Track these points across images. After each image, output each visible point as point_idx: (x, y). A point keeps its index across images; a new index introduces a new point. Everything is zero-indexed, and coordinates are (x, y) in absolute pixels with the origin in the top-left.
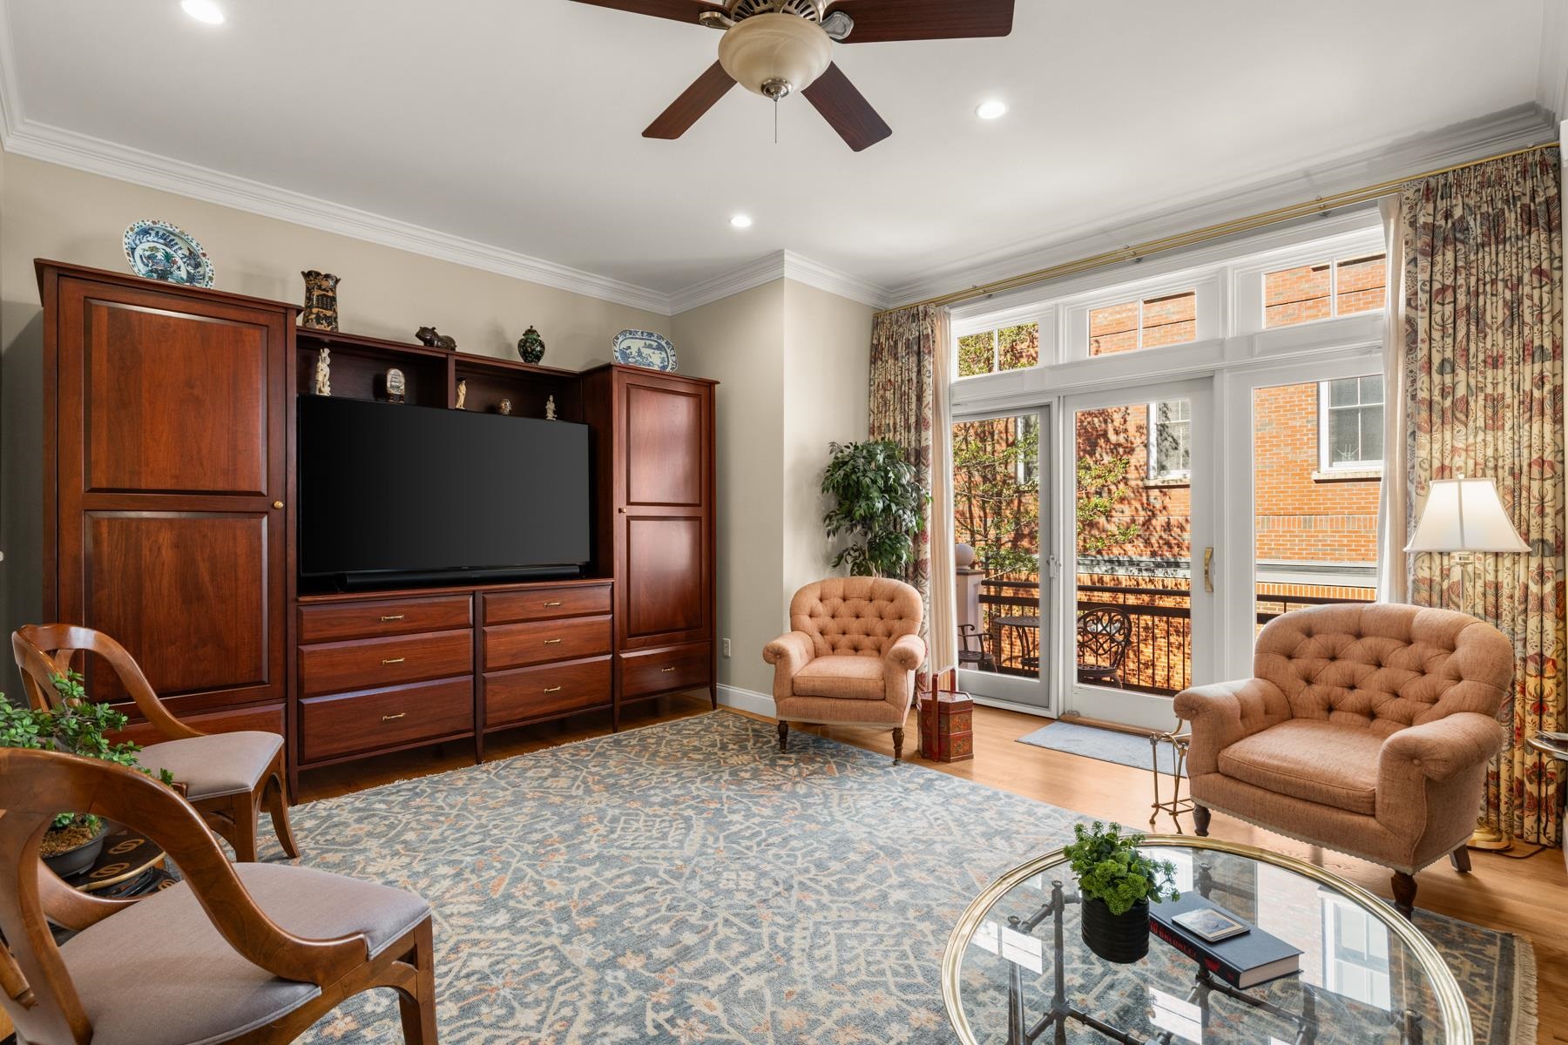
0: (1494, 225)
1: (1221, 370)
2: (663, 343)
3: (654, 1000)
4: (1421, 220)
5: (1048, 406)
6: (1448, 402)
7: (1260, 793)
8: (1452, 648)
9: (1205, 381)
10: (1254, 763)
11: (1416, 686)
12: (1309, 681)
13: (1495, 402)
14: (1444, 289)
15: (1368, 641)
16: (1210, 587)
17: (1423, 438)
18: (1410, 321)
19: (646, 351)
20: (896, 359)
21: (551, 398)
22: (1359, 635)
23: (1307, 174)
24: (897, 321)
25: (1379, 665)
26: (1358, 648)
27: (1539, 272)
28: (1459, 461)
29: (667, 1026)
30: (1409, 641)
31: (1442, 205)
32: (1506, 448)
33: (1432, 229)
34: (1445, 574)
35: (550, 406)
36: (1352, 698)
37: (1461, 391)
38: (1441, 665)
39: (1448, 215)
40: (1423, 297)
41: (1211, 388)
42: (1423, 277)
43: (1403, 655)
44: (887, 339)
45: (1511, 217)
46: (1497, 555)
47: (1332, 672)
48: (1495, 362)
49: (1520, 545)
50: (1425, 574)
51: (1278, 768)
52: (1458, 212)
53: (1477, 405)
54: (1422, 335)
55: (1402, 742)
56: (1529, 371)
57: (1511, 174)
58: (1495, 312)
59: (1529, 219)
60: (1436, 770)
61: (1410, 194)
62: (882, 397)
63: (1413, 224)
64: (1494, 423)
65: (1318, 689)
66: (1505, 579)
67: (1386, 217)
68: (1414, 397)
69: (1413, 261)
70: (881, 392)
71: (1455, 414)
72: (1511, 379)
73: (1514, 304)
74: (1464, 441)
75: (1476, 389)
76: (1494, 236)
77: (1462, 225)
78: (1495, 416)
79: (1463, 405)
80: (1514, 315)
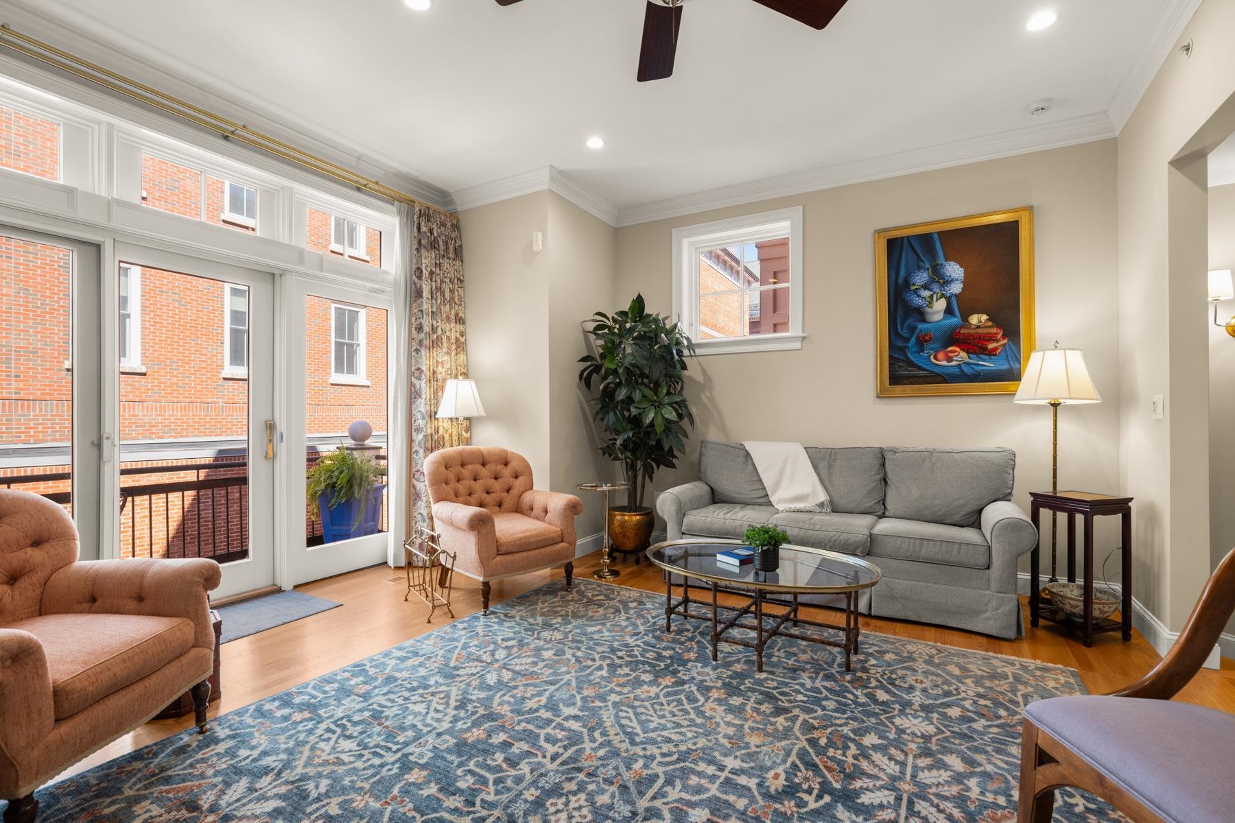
0: (446, 245)
3: (795, 809)
4: (423, 229)
6: (435, 336)
7: (525, 554)
8: (506, 464)
10: (520, 539)
13: (448, 338)
14: (432, 273)
15: (469, 468)
16: (272, 454)
17: (426, 353)
18: (415, 284)
25: (476, 479)
27: (459, 279)
28: (439, 369)
29: (815, 792)
30: (485, 465)
31: (429, 225)
32: (453, 366)
33: (426, 234)
37: (439, 332)
39: (431, 233)
40: (425, 274)
42: (425, 262)
45: (451, 248)
46: (451, 419)
48: (448, 319)
51: (532, 536)
52: (435, 233)
53: (445, 340)
54: (423, 295)
56: (460, 328)
57: (448, 224)
58: (447, 295)
59: (455, 251)
63: (419, 228)
64: (449, 353)
68: (420, 328)
69: (419, 250)
71: (436, 343)
72: (450, 330)
73: (452, 291)
74: (442, 359)
75: (443, 332)
76: (446, 254)
77: (437, 241)
78: (448, 348)
79: (439, 339)
80: (452, 299)
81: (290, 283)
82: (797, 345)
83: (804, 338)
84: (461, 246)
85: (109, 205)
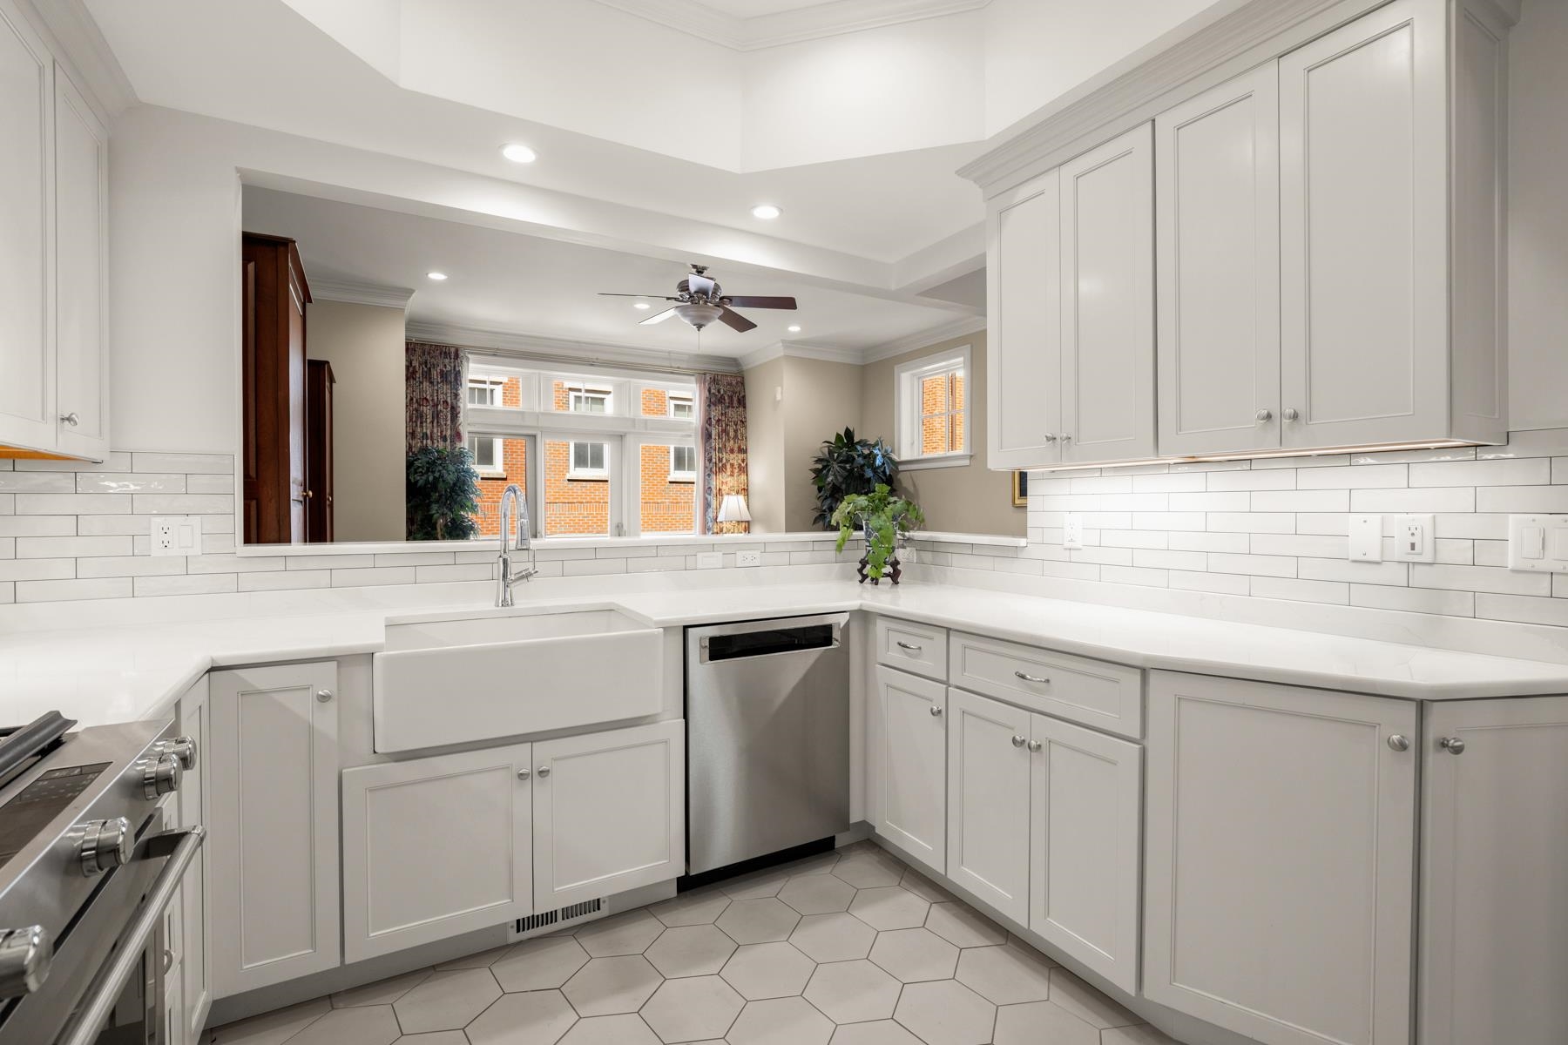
0: (731, 398)
1: (629, 432)
4: (713, 391)
5: (535, 436)
6: (721, 465)
9: (621, 437)
13: (732, 465)
14: (718, 420)
17: (714, 477)
18: (706, 430)
20: (432, 383)
23: (669, 352)
24: (429, 353)
27: (741, 421)
28: (725, 487)
31: (717, 387)
32: (736, 484)
37: (724, 461)
39: (719, 392)
41: (622, 441)
44: (420, 364)
45: (735, 399)
48: (732, 451)
52: (721, 392)
53: (728, 466)
54: (712, 437)
56: (741, 456)
57: (734, 383)
58: (732, 434)
59: (739, 401)
61: (708, 377)
62: (417, 411)
63: (709, 391)
64: (733, 474)
67: (699, 384)
68: (710, 460)
70: (415, 406)
71: (722, 469)
72: (735, 459)
73: (736, 431)
74: (726, 480)
75: (727, 461)
76: (731, 405)
77: (722, 397)
78: (732, 472)
79: (724, 466)
80: (736, 437)
81: (630, 440)
82: (967, 462)
83: (971, 456)
84: (744, 397)
85: (537, 416)
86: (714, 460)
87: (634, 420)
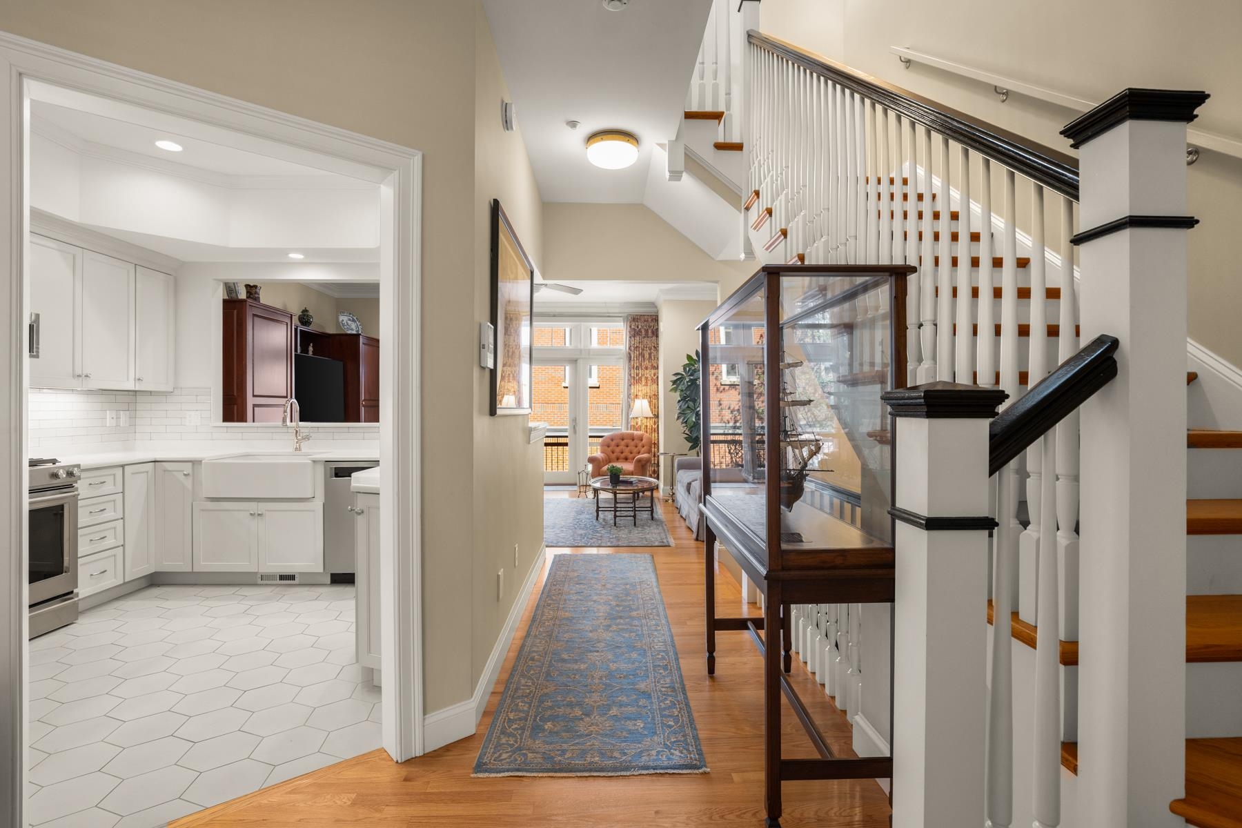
0: (647, 331)
1: (580, 358)
2: (355, 318)
4: (632, 327)
6: (637, 378)
8: (642, 440)
9: (576, 361)
11: (635, 450)
12: (613, 453)
13: (646, 378)
14: (637, 347)
15: (625, 441)
16: (575, 432)
17: (632, 387)
18: (630, 354)
19: (349, 322)
21: (311, 345)
22: (623, 440)
23: (605, 303)
25: (627, 446)
26: (623, 443)
27: (654, 347)
28: (640, 394)
30: (633, 440)
31: (637, 323)
32: (649, 391)
33: (634, 329)
34: (637, 424)
35: (311, 349)
36: (622, 456)
37: (640, 375)
38: (640, 444)
39: (638, 327)
40: (632, 348)
41: (576, 363)
42: (633, 343)
43: (632, 443)
45: (650, 331)
46: (647, 418)
47: (618, 450)
48: (646, 368)
49: (652, 416)
50: (633, 424)
52: (640, 327)
53: (643, 379)
54: (632, 359)
55: (637, 460)
56: (653, 371)
57: (650, 320)
58: (647, 356)
59: (653, 333)
60: (644, 462)
61: (630, 318)
63: (631, 327)
64: (646, 385)
65: (615, 454)
66: (648, 424)
67: (624, 322)
68: (630, 375)
69: (630, 337)
71: (639, 381)
72: (649, 373)
73: (650, 354)
74: (640, 389)
75: (643, 375)
76: (647, 335)
77: (640, 331)
78: (647, 382)
79: (640, 379)
80: (650, 357)
81: (580, 363)
84: (657, 329)
86: (632, 375)
87: (581, 350)
